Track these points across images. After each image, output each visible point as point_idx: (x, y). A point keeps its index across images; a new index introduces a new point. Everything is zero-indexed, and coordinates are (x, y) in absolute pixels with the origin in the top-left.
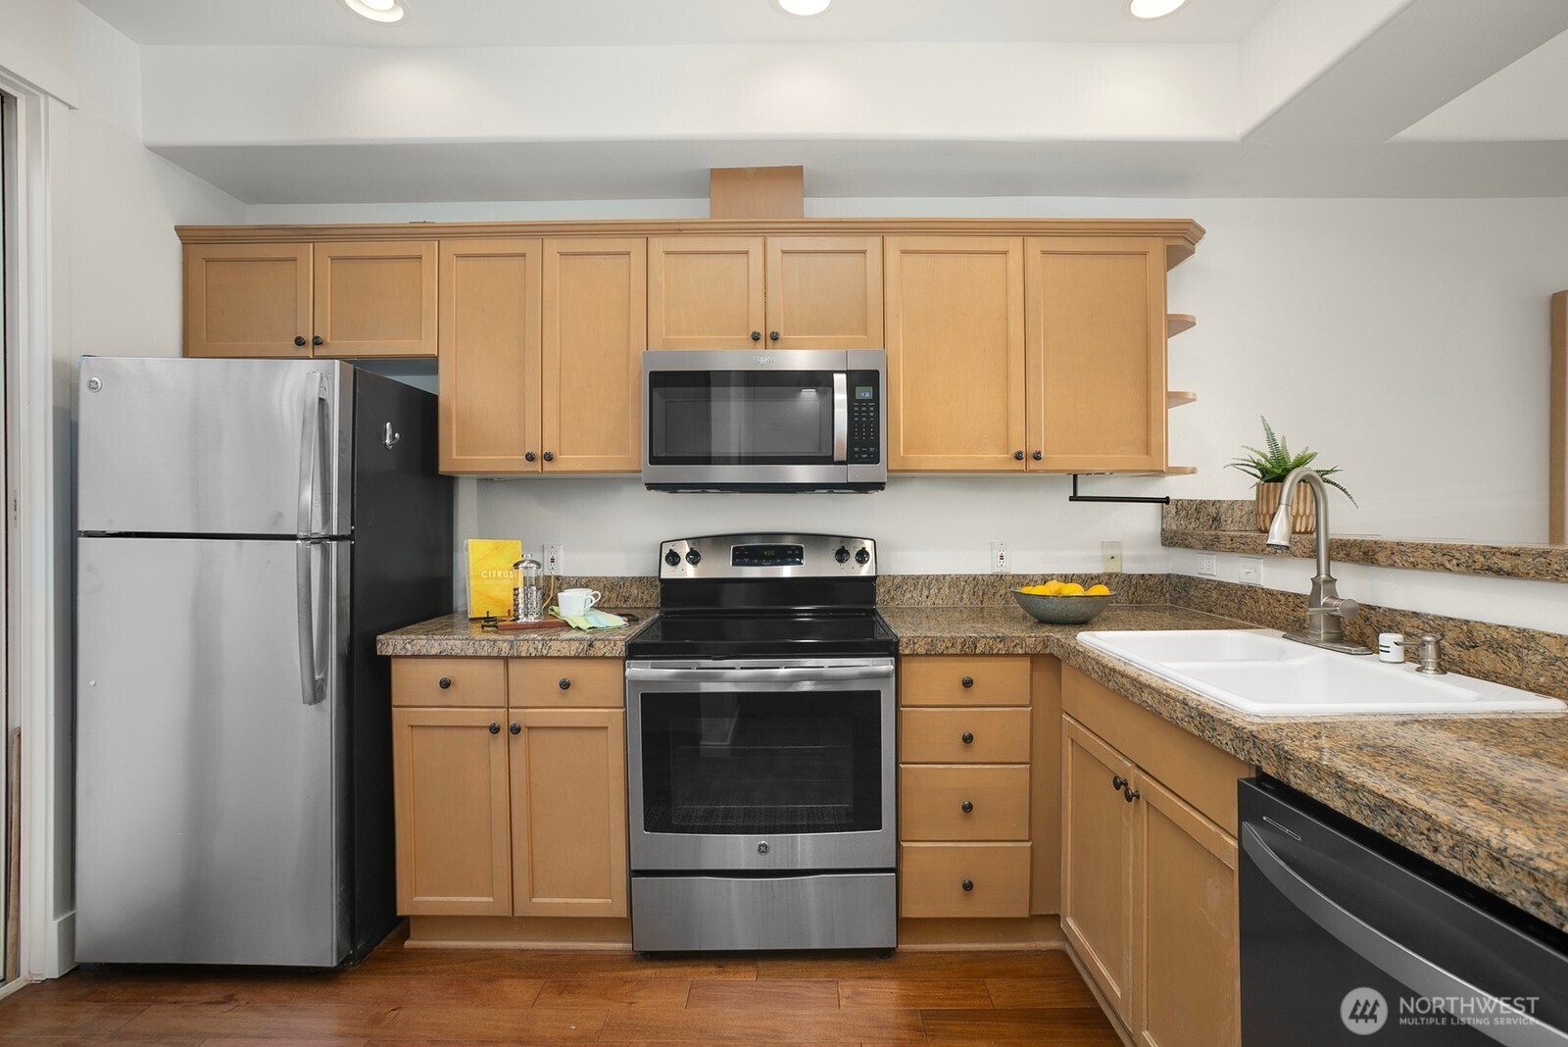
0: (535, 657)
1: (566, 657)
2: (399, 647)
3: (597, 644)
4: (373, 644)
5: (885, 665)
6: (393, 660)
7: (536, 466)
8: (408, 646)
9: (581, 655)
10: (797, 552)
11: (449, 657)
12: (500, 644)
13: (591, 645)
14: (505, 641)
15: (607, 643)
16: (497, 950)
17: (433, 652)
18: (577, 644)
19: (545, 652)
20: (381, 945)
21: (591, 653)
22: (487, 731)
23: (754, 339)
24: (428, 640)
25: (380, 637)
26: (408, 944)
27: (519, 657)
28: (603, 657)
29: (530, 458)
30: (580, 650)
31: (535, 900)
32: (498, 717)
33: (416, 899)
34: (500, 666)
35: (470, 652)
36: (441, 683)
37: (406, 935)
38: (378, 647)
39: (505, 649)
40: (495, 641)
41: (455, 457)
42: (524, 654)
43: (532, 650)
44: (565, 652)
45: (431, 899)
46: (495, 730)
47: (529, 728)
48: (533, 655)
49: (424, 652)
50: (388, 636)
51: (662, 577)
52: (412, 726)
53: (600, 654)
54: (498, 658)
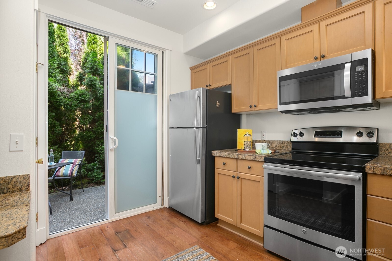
0: (243, 159)
1: (249, 160)
2: (216, 154)
3: (257, 157)
4: (211, 152)
5: (357, 175)
6: (215, 157)
7: (252, 109)
8: (217, 154)
9: (253, 160)
10: (340, 133)
11: (225, 157)
12: (235, 155)
13: (255, 157)
14: (236, 154)
15: (259, 157)
16: (234, 234)
17: (222, 156)
18: (252, 156)
19: (245, 158)
20: (213, 223)
21: (256, 160)
22: (232, 178)
23: (316, 59)
24: (221, 153)
25: (212, 151)
26: (218, 224)
27: (239, 159)
28: (259, 161)
29: (251, 107)
30: (253, 158)
31: (242, 224)
32: (235, 174)
33: (218, 214)
34: (235, 161)
35: (229, 157)
36: (223, 163)
37: (218, 223)
38: (212, 153)
39: (236, 156)
40: (234, 154)
41: (235, 108)
42: (240, 158)
43: (242, 157)
44: (249, 159)
45: (221, 215)
46: (234, 177)
47: (242, 178)
48: (242, 159)
49: (220, 156)
50: (214, 151)
51: (291, 140)
52: (218, 173)
53: (258, 160)
54: (235, 158)
